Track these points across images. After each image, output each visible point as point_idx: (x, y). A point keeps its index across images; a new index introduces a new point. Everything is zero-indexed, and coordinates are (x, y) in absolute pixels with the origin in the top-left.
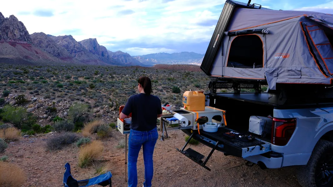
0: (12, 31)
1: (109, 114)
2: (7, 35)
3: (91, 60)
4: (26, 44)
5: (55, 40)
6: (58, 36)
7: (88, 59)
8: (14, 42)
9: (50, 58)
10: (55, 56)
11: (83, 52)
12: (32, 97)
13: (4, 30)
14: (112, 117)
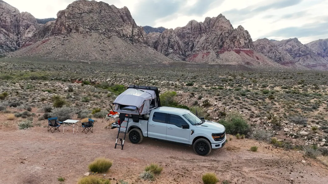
0: (239, 40)
1: (265, 125)
2: (234, 44)
3: (318, 65)
4: (249, 50)
5: (278, 45)
6: (282, 40)
7: (315, 63)
8: (239, 50)
9: (270, 63)
10: (276, 61)
11: (309, 56)
12: (214, 102)
13: (232, 39)
14: (265, 128)
